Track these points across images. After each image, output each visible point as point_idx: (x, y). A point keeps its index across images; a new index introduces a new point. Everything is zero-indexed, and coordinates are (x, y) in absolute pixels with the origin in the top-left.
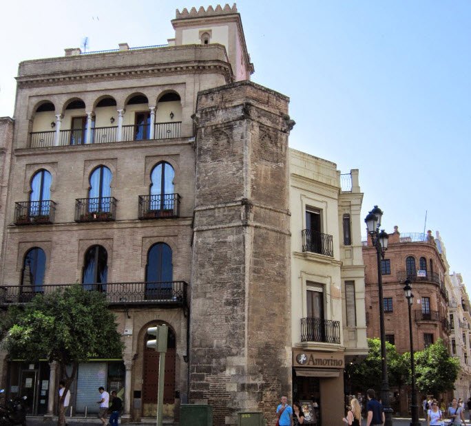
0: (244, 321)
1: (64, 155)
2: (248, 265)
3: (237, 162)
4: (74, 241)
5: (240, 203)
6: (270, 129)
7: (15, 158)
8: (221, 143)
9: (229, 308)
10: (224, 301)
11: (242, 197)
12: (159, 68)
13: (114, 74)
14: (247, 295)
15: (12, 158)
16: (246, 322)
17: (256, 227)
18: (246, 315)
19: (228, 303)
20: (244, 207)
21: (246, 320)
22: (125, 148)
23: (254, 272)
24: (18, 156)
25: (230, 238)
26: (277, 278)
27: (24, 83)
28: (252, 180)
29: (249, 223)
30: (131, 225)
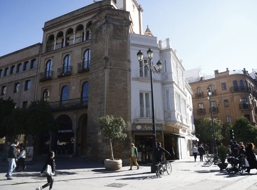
0: (104, 110)
1: (56, 53)
2: (106, 85)
3: (103, 42)
4: (58, 85)
5: (103, 59)
6: (119, 26)
7: (42, 57)
8: (98, 35)
9: (99, 105)
10: (98, 102)
11: (104, 56)
12: (86, 13)
13: (72, 20)
14: (105, 99)
15: (41, 58)
16: (105, 111)
17: (110, 68)
18: (105, 108)
19: (99, 103)
20: (105, 60)
21: (105, 110)
22: (75, 46)
23: (110, 88)
24: (42, 56)
25: (101, 75)
26: (122, 90)
27: (45, 30)
28: (109, 48)
29: (107, 67)
30: (76, 76)
